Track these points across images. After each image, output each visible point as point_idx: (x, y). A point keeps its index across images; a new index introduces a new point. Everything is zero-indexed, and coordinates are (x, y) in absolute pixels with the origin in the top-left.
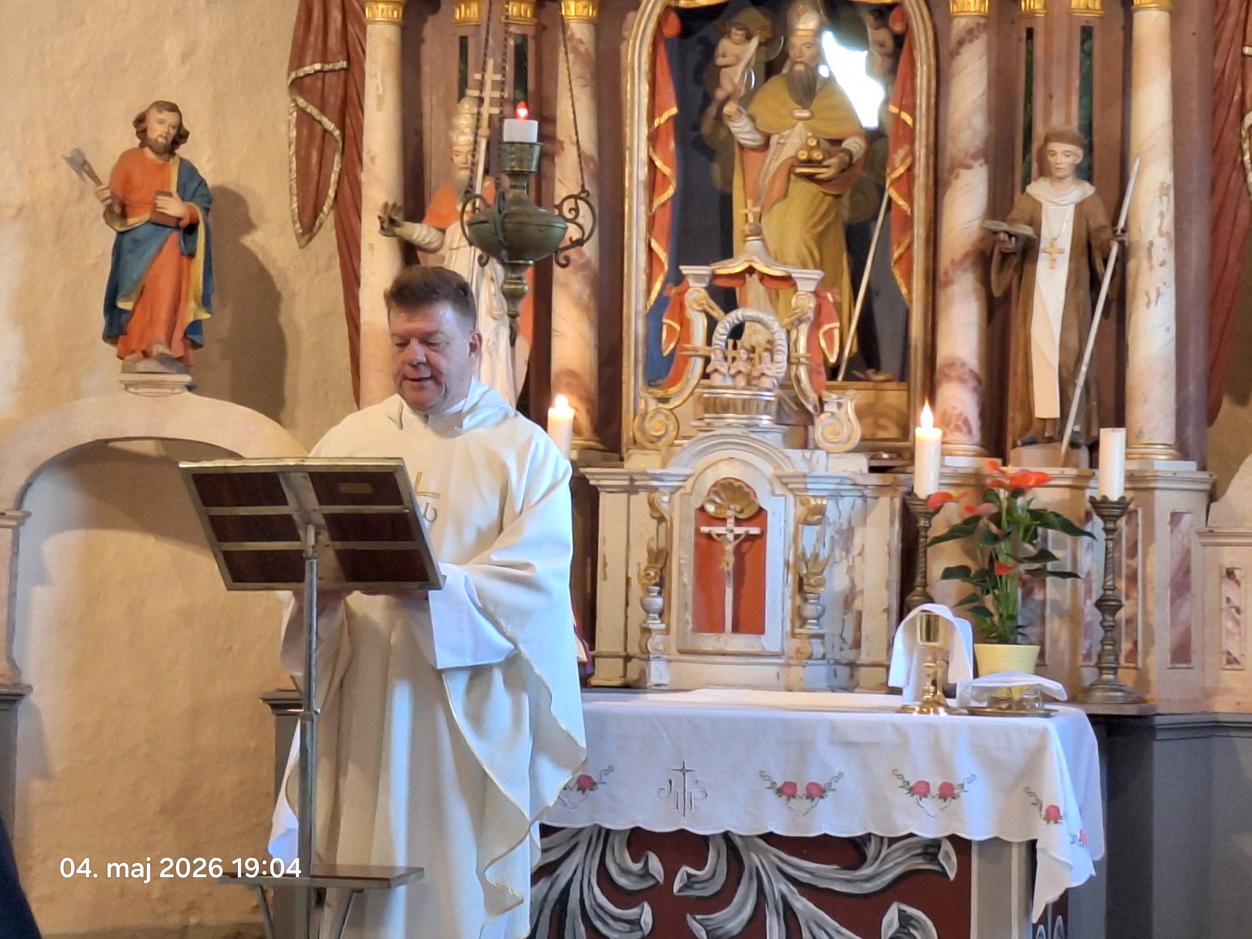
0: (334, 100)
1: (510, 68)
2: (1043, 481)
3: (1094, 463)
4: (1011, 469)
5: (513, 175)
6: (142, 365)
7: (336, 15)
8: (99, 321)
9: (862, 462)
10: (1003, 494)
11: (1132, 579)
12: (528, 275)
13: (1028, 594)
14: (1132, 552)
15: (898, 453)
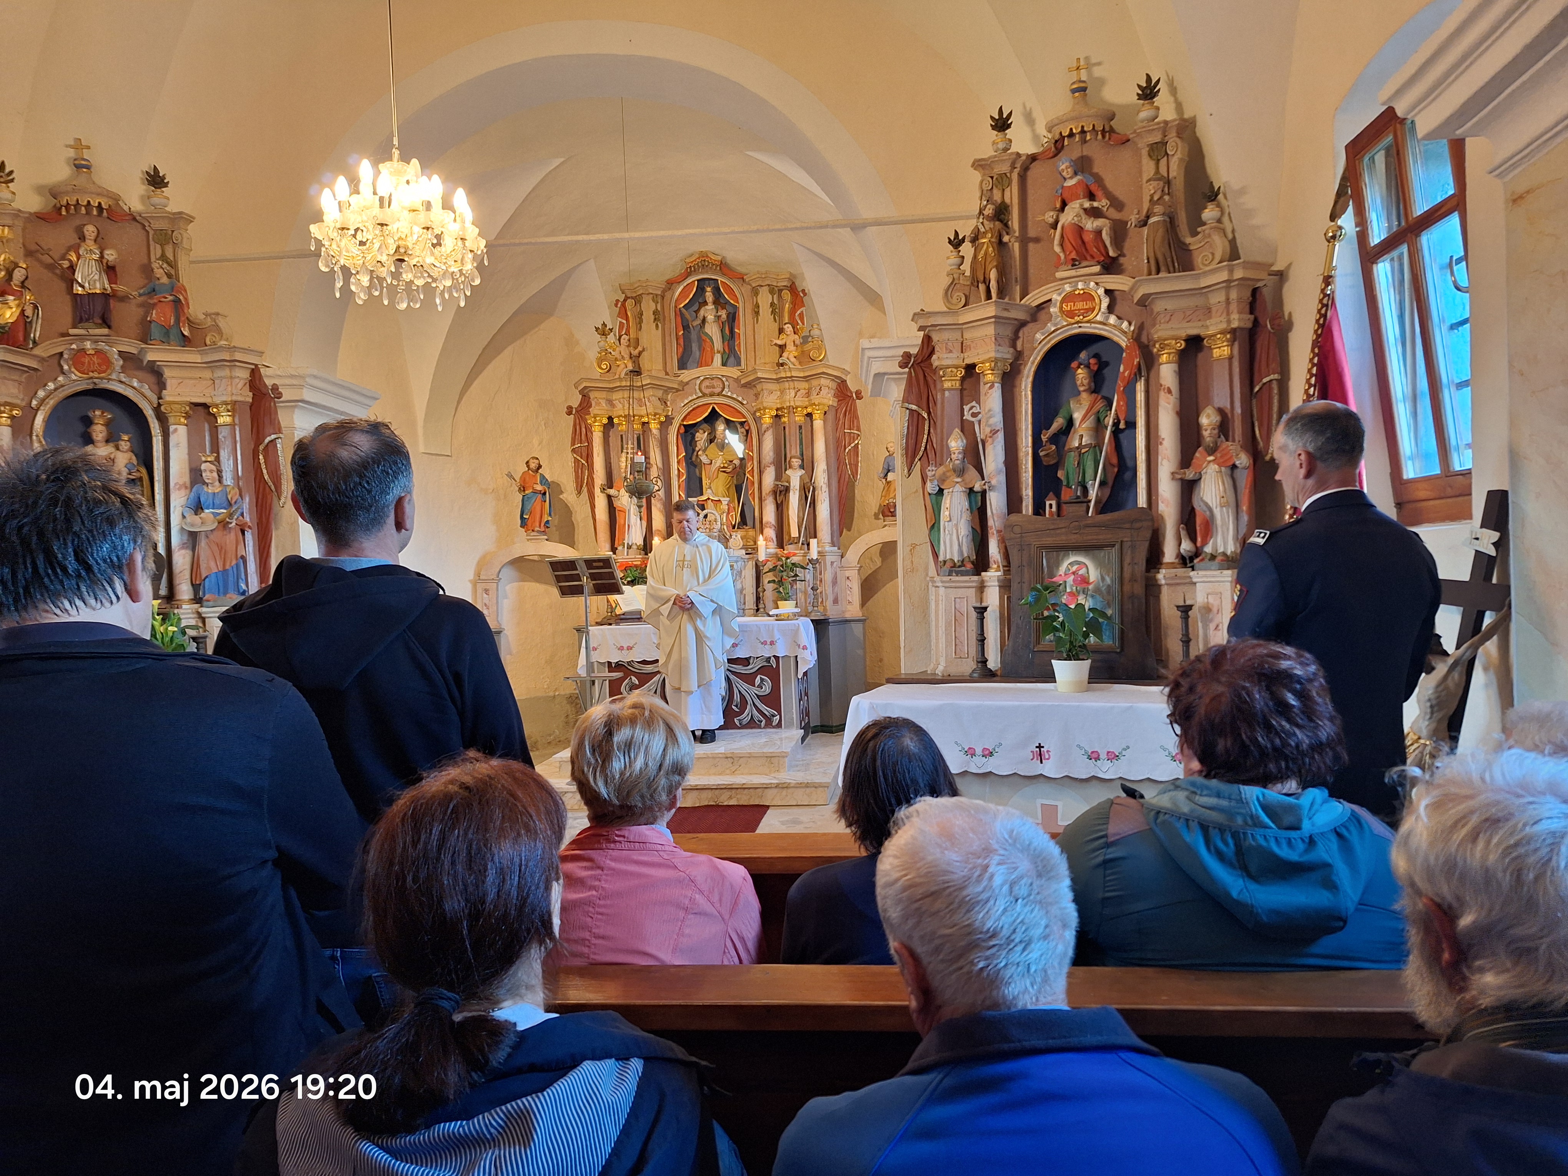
0: (584, 454)
1: (636, 443)
2: (794, 555)
3: (809, 549)
4: (785, 552)
5: (638, 472)
6: (533, 534)
7: (584, 430)
8: (519, 521)
9: (744, 552)
10: (784, 559)
11: (821, 581)
12: (644, 500)
13: (792, 587)
14: (821, 574)
15: (754, 549)
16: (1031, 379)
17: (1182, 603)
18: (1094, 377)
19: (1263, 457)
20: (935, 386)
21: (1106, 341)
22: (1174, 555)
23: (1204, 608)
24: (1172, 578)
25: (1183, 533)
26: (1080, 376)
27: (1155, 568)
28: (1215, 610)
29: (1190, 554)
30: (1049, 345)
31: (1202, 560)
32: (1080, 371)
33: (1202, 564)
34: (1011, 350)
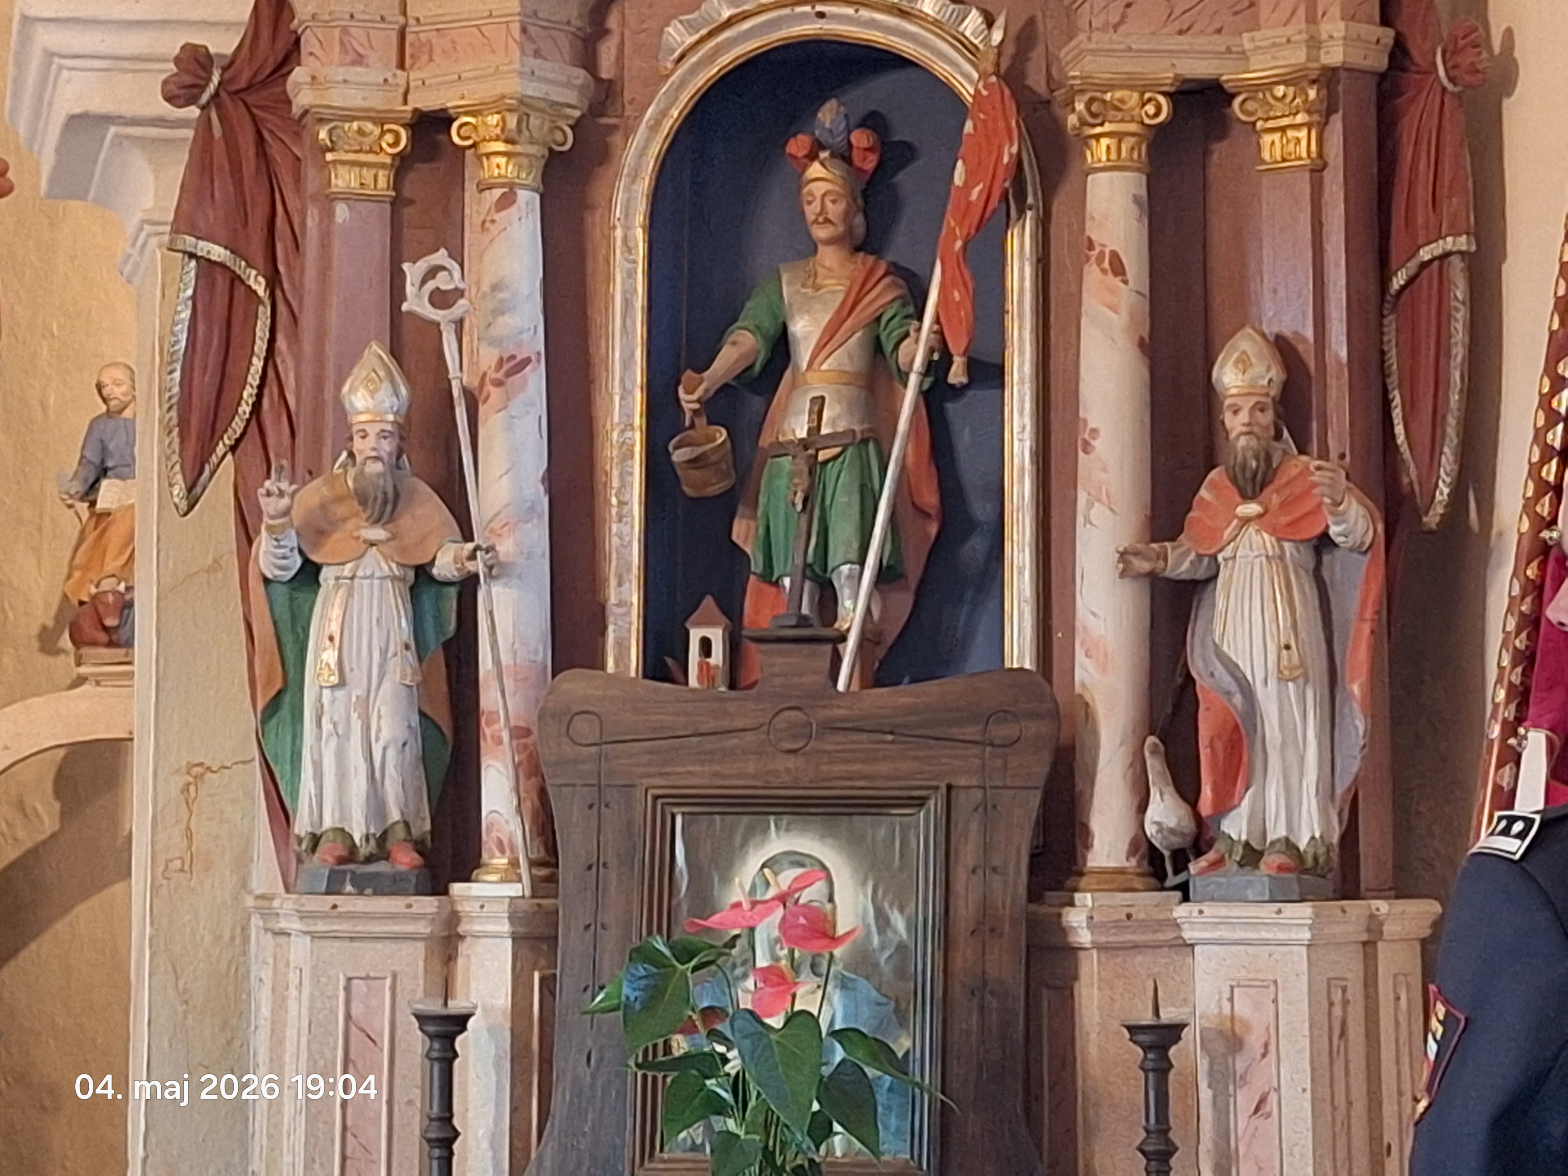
16: (644, 185)
17: (1147, 1019)
18: (865, 194)
19: (1418, 514)
20: (298, 180)
21: (910, 72)
22: (1123, 846)
23: (1221, 1033)
24: (1117, 925)
25: (1155, 766)
26: (818, 189)
27: (1059, 886)
28: (1254, 1041)
29: (1177, 842)
30: (713, 71)
31: (1218, 863)
32: (815, 170)
33: (1217, 879)
34: (580, 75)
